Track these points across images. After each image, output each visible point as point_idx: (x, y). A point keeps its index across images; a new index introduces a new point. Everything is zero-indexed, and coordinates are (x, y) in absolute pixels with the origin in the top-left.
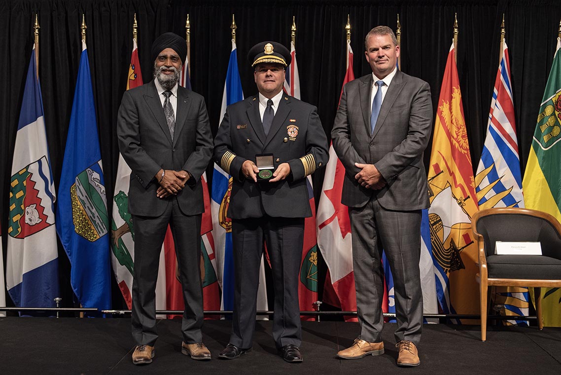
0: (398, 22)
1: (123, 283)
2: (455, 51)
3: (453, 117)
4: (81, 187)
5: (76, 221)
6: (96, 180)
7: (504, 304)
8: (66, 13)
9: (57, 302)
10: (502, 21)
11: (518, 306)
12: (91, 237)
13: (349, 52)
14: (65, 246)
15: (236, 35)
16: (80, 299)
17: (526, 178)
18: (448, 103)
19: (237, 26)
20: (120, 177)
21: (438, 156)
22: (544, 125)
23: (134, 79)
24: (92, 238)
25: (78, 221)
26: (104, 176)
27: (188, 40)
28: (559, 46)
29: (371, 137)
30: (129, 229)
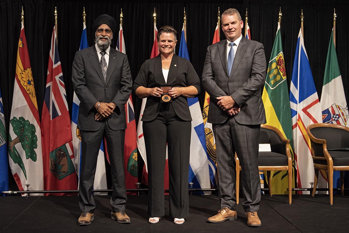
0: (185, 12)
1: (16, 173)
2: (219, 30)
10: (246, 12)
13: (156, 30)
15: (86, 20)
19: (86, 14)
20: (14, 107)
22: (271, 74)
23: (22, 47)
26: (3, 108)
27: (56, 23)
28: (279, 27)
29: (229, 78)
30: (19, 140)
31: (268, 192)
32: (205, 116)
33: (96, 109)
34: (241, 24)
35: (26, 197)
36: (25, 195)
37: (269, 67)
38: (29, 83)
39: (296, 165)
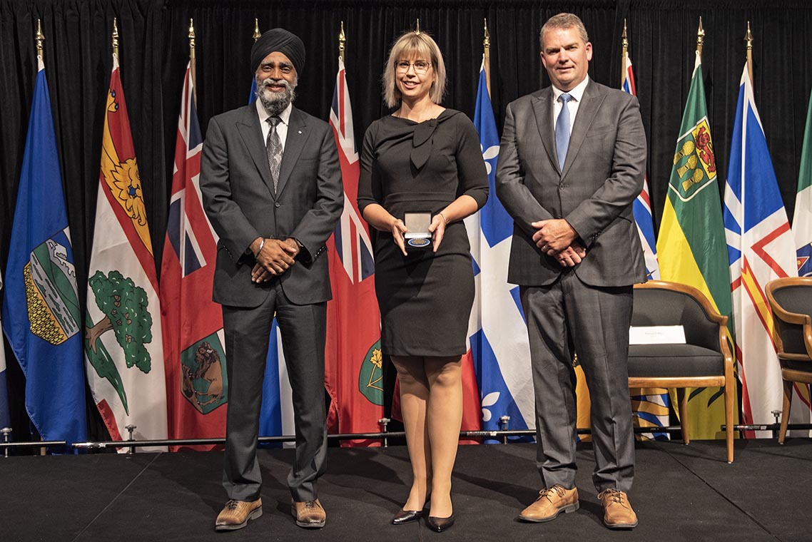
0: (485, 28)
1: (104, 401)
4: (39, 267)
5: (33, 316)
6: (61, 256)
7: (637, 412)
9: (6, 434)
10: (623, 28)
11: (655, 414)
12: (54, 338)
14: (17, 353)
16: (40, 428)
17: (661, 240)
20: (97, 249)
22: (682, 168)
23: (114, 110)
24: (56, 340)
25: (34, 315)
26: (72, 250)
27: (193, 55)
28: (698, 62)
29: (560, 176)
30: (110, 325)
31: (678, 436)
34: (587, 51)
35: (127, 454)
36: (125, 450)
37: (676, 151)
38: (132, 192)
39: (739, 372)
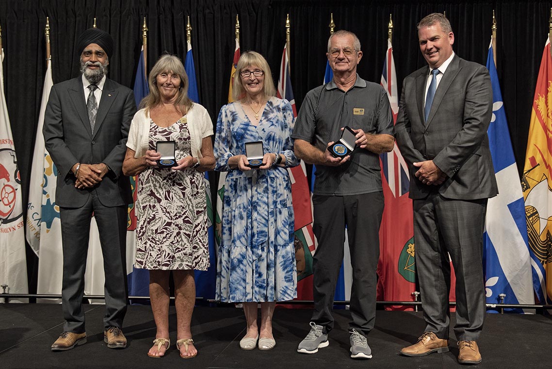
0: (494, 17)
2: (551, 46)
3: (549, 111)
8: (173, 16)
18: (544, 97)
19: (335, 24)
21: (534, 150)
27: (288, 39)
29: (425, 127)
32: (527, 187)
33: (74, 174)
34: (449, 39)
